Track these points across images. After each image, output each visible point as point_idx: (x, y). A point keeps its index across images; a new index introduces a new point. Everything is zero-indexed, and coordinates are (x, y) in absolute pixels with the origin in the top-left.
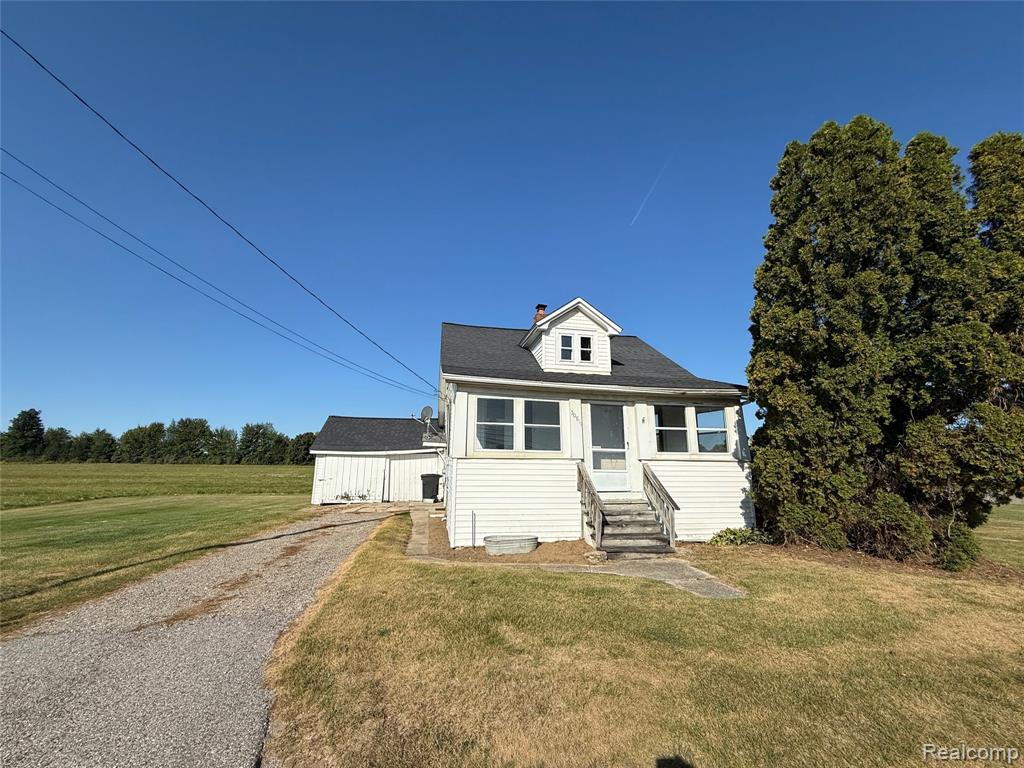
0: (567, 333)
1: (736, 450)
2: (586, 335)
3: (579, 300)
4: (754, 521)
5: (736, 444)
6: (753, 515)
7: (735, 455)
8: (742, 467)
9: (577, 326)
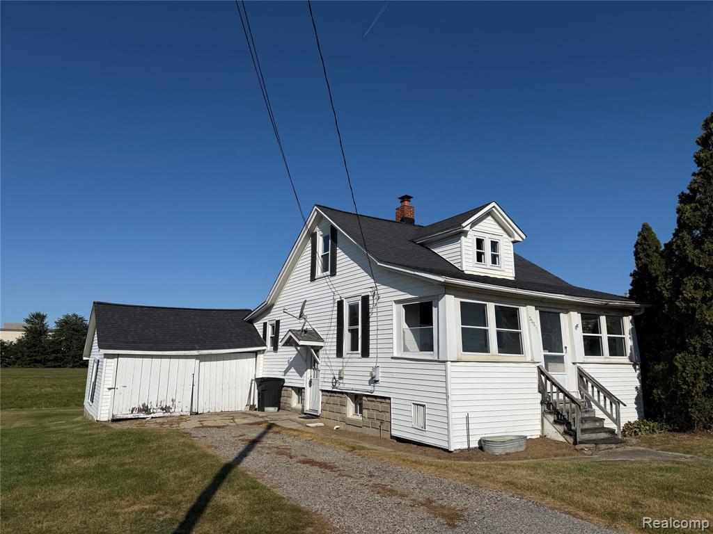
0: (481, 236)
1: (631, 354)
2: (495, 238)
3: (493, 204)
4: (643, 415)
5: (631, 350)
6: (642, 410)
7: (630, 358)
8: (635, 368)
9: (488, 229)
